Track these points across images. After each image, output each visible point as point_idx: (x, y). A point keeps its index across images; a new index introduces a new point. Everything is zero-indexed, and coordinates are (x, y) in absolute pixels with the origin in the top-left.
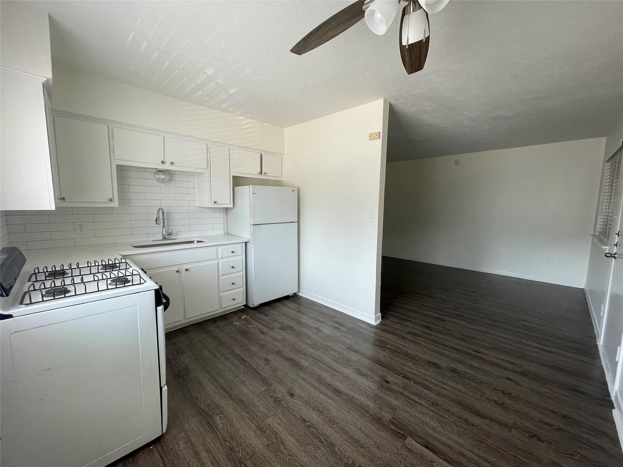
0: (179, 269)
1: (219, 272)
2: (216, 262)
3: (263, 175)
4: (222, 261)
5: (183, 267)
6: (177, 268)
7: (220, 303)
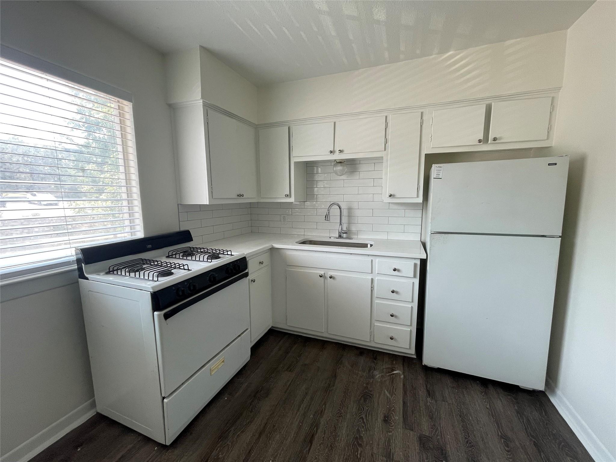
0: (324, 273)
1: (373, 292)
2: (369, 277)
3: (490, 143)
4: (379, 278)
5: (329, 273)
6: (322, 272)
7: (372, 334)
